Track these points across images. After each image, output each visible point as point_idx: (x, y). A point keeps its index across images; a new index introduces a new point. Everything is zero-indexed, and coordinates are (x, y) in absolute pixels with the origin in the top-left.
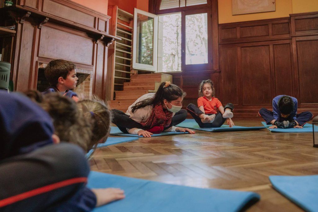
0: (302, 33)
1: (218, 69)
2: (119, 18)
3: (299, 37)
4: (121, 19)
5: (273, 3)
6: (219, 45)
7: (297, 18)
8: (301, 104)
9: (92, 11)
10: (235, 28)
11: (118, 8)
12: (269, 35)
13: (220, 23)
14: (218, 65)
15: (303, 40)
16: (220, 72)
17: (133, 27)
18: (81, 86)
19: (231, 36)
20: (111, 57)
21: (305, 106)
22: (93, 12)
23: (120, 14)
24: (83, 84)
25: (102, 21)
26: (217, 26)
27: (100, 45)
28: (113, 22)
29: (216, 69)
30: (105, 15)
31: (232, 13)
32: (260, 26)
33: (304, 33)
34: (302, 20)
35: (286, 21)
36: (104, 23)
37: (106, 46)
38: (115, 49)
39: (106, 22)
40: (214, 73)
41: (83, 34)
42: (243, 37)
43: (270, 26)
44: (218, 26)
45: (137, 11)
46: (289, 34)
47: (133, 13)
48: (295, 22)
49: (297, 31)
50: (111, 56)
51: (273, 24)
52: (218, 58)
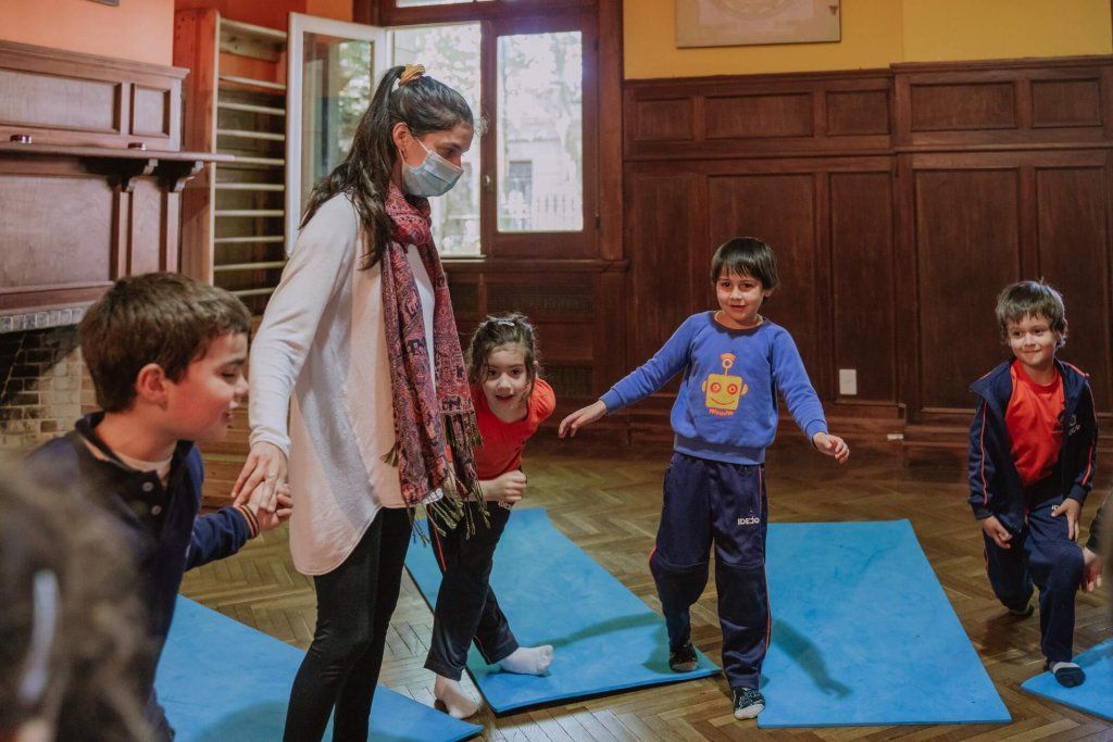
0: (937, 142)
1: (620, 254)
2: (230, 47)
3: (922, 156)
4: (238, 52)
5: (834, 9)
6: (623, 162)
7: (916, 79)
8: (926, 409)
9: (102, 63)
10: (687, 98)
11: (219, 20)
12: (812, 136)
13: (628, 76)
14: (619, 242)
15: (939, 166)
16: (628, 269)
17: (286, 82)
18: (68, 367)
19: (668, 131)
20: (198, 221)
21: (937, 417)
22: (107, 64)
23: (233, 37)
24: (75, 359)
25: (149, 93)
26: (617, 88)
27: (144, 193)
28: (201, 79)
29: (612, 257)
30: (161, 68)
31: (676, 40)
32: (780, 99)
33: (942, 142)
34: (937, 89)
35: (880, 83)
36: (159, 97)
37: (172, 190)
38: (214, 186)
39: (167, 95)
40: (605, 271)
41: (64, 167)
42: (717, 136)
43: (819, 98)
44: (622, 89)
45: (300, 25)
46: (889, 134)
47: (286, 28)
48: (911, 97)
49: (916, 131)
50: (194, 220)
51: (828, 93)
52: (620, 212)
